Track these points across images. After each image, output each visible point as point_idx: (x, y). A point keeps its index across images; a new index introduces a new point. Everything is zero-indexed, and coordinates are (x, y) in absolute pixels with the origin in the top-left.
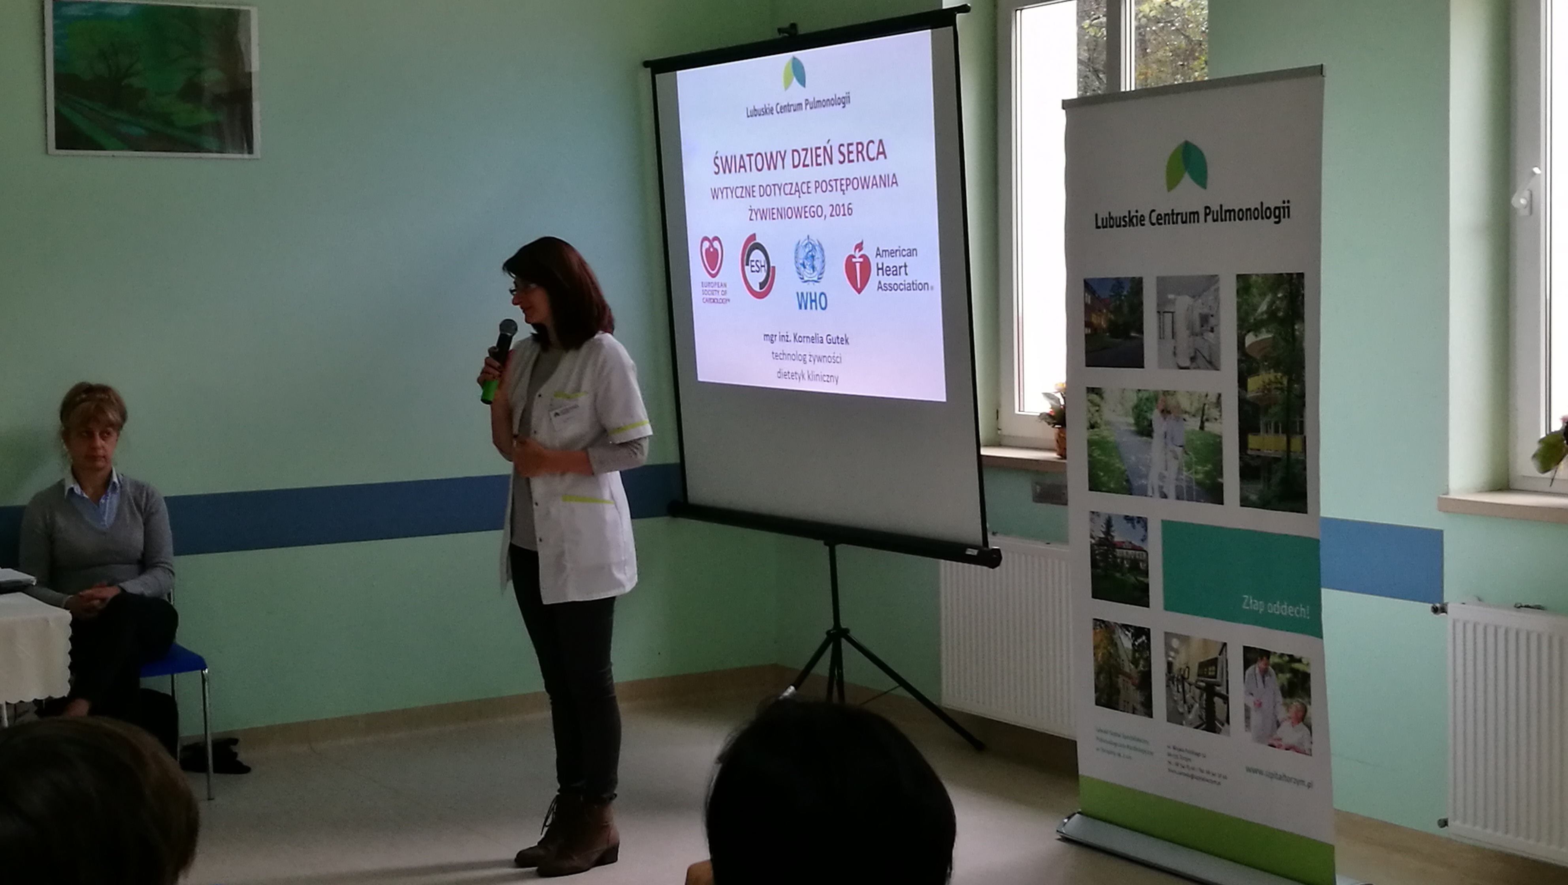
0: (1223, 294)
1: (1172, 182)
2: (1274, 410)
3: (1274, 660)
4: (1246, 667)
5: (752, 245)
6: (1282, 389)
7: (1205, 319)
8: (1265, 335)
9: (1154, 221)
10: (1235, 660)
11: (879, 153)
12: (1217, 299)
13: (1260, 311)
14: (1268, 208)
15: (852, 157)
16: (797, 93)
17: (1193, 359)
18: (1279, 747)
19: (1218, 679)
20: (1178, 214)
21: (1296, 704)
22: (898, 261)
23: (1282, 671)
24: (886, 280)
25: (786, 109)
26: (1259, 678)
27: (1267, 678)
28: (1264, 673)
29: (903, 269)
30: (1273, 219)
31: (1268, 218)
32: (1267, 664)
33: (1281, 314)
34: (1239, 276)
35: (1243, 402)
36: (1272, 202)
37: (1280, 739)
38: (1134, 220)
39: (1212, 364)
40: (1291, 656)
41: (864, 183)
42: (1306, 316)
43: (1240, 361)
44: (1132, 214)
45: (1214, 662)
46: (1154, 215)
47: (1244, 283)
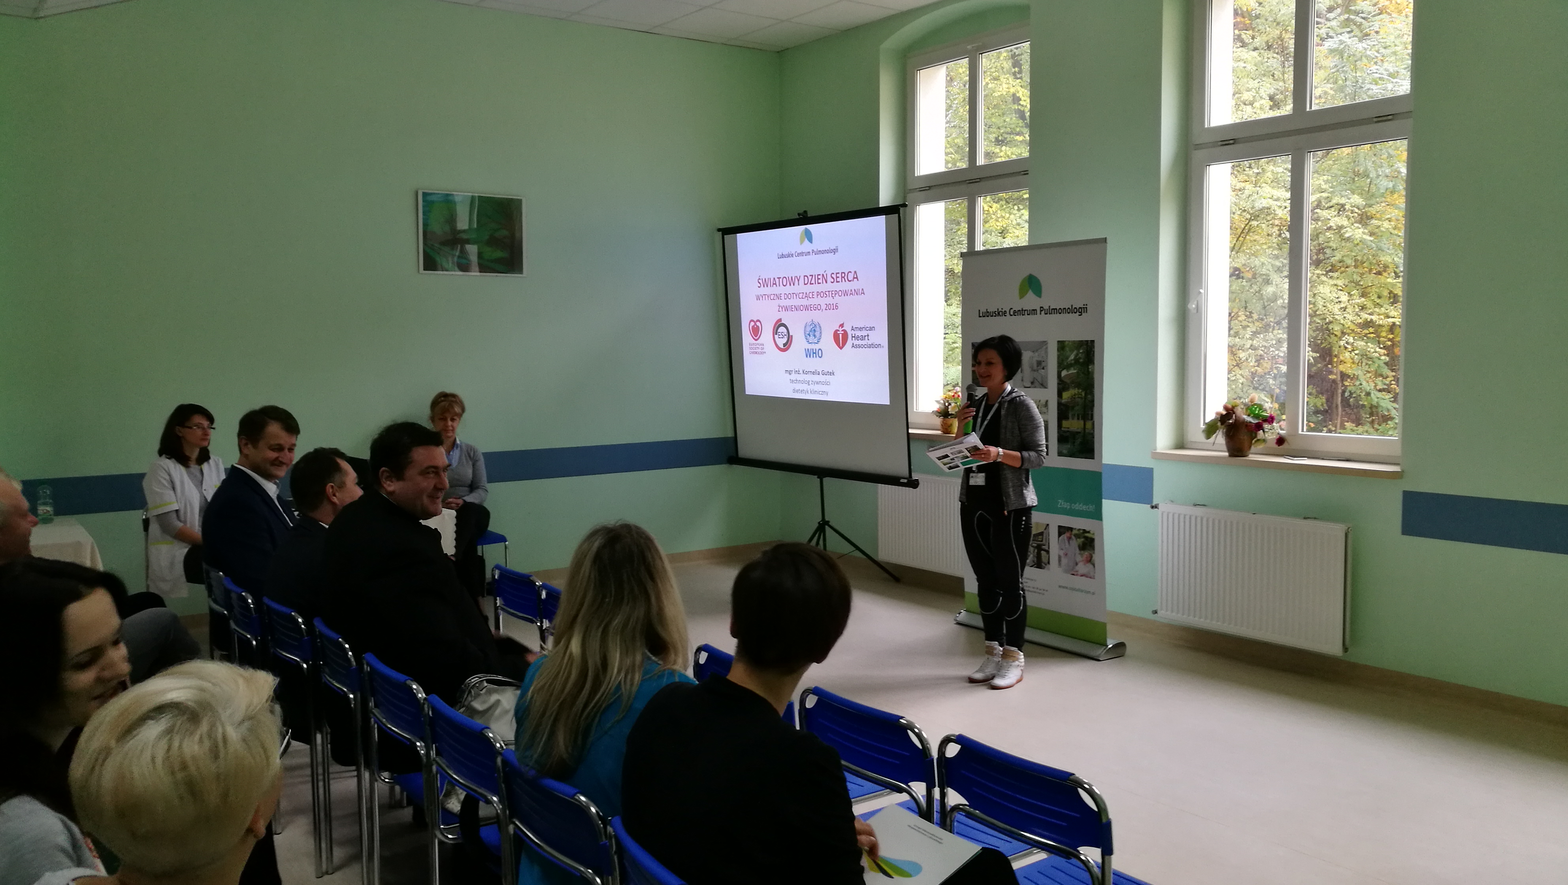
0: (1049, 350)
1: (1022, 294)
2: (1077, 408)
3: (1074, 532)
4: (1059, 536)
5: (779, 324)
6: (1081, 398)
7: (1039, 363)
8: (1072, 371)
9: (1012, 313)
10: (1053, 532)
11: (854, 278)
12: (1046, 352)
13: (1070, 359)
14: (1075, 308)
15: (838, 280)
16: (807, 246)
17: (1032, 383)
18: (1077, 575)
19: (1044, 542)
20: (1025, 310)
21: (1086, 553)
22: (864, 333)
23: (1079, 538)
24: (856, 342)
25: (801, 254)
26: (1067, 541)
27: (1071, 542)
28: (1069, 538)
29: (866, 337)
30: (1078, 313)
31: (1075, 313)
32: (1071, 534)
33: (1081, 360)
34: (1059, 342)
35: (1060, 404)
36: (1078, 305)
37: (1077, 571)
38: (1001, 313)
39: (1043, 385)
40: (1084, 530)
41: (846, 293)
42: (1095, 362)
43: (1058, 384)
44: (1000, 310)
45: (1041, 534)
46: (1012, 311)
47: (1062, 345)
